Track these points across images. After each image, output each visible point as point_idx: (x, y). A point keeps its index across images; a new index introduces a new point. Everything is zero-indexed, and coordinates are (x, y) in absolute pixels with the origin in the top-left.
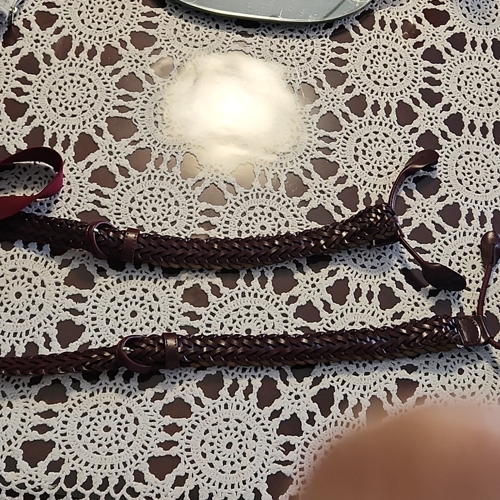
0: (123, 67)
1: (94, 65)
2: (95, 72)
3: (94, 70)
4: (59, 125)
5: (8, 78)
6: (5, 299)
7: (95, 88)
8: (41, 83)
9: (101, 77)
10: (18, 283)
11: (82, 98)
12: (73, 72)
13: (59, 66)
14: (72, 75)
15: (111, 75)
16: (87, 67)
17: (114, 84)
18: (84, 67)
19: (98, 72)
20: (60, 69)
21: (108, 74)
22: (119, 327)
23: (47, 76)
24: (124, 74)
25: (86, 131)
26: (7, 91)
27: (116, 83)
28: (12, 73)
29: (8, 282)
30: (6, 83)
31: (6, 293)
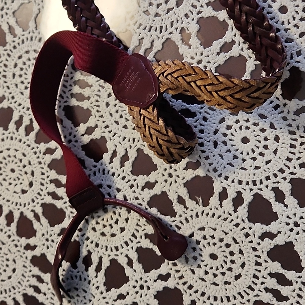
0: (8, 23)
1: (6, 53)
2: (12, 52)
3: (10, 53)
5: (16, 138)
6: (248, 154)
7: (27, 52)
8: (22, 106)
9: (17, 45)
10: (231, 140)
12: (11, 74)
13: (6, 88)
14: (14, 75)
15: (15, 36)
16: (7, 60)
17: (24, 33)
18: (7, 63)
19: (12, 49)
20: (8, 88)
21: (15, 39)
22: (298, 27)
23: (14, 100)
24: (14, 23)
26: (28, 140)
27: (23, 31)
28: (11, 135)
29: (229, 151)
30: (20, 141)
31: (242, 153)
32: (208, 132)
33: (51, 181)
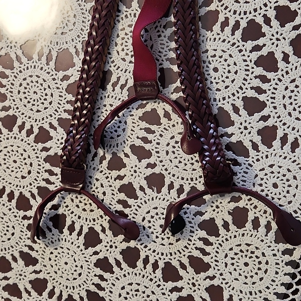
0: (15, 53)
1: (13, 75)
2: (18, 75)
3: (17, 75)
4: (58, 107)
5: (19, 138)
6: (189, 161)
7: (31, 76)
8: (25, 115)
9: (23, 70)
10: (177, 151)
11: (38, 87)
12: (17, 91)
13: (12, 101)
14: (19, 92)
15: (21, 63)
16: (14, 80)
17: (29, 62)
18: (13, 82)
19: (18, 73)
20: (14, 101)
21: (21, 66)
22: (224, 82)
23: (19, 110)
24: (21, 53)
25: (65, 87)
26: (28, 140)
27: (28, 60)
29: (176, 158)
30: (22, 140)
31: (185, 160)
32: (163, 144)
33: (46, 171)
